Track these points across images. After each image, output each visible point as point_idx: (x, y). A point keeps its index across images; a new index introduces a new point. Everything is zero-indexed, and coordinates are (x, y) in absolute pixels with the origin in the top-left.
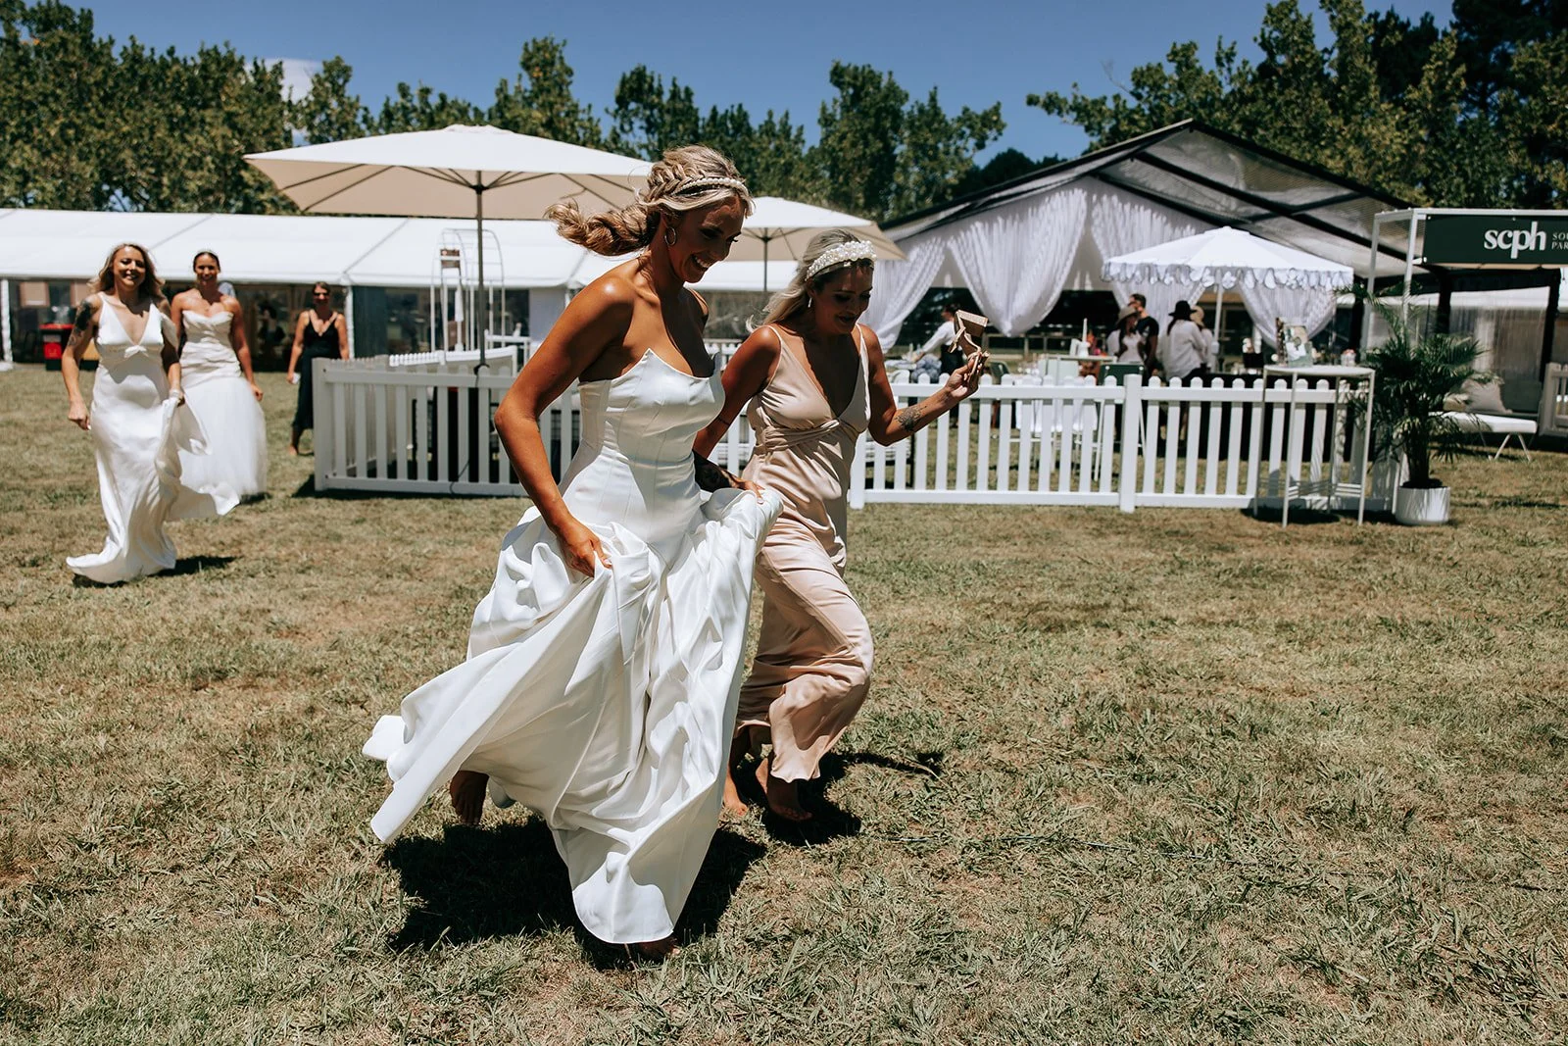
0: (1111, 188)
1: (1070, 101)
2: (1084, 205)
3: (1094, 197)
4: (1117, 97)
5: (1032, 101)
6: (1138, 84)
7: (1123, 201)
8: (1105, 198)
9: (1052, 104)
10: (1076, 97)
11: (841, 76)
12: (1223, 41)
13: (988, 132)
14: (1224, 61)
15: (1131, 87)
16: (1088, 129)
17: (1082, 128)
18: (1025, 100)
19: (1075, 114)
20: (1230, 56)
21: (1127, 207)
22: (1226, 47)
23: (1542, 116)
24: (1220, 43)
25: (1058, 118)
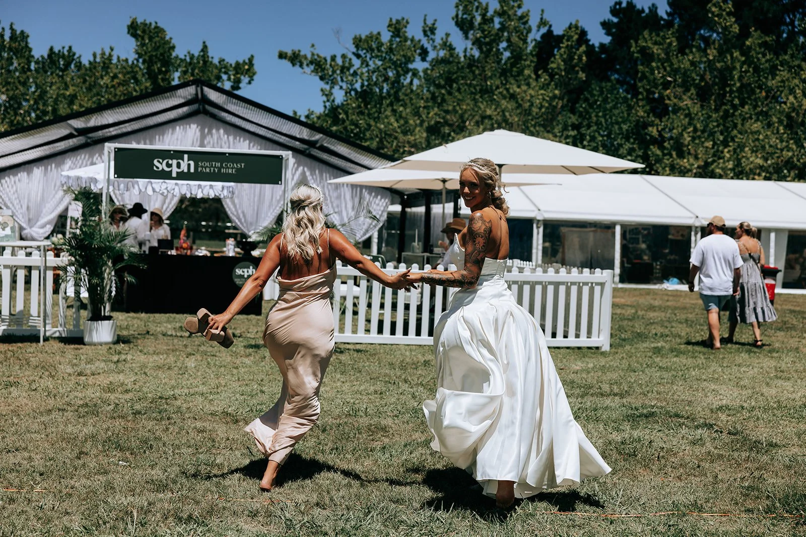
0: (220, 124)
1: (309, 56)
2: (198, 134)
3: (206, 130)
4: (344, 56)
5: (282, 56)
6: (357, 47)
7: (226, 132)
8: (214, 131)
9: (295, 59)
10: (313, 54)
11: (136, 30)
12: (427, 18)
13: (242, 77)
14: (429, 33)
15: (355, 50)
16: (322, 78)
17: (318, 78)
18: (277, 54)
19: (312, 67)
20: (433, 30)
21: (231, 138)
22: (429, 22)
23: (662, 84)
24: (425, 20)
25: (300, 69)
